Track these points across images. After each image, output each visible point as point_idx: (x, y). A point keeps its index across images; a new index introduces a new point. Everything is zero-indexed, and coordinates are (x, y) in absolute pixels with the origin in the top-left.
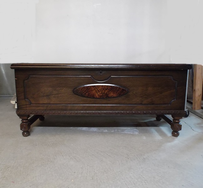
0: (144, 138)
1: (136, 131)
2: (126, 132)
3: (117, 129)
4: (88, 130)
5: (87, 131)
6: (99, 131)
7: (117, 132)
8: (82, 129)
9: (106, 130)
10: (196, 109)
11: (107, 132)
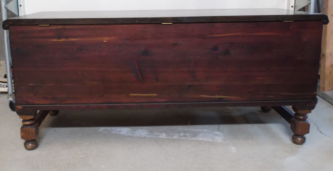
0: (233, 149)
1: (217, 135)
2: (199, 138)
3: (185, 132)
4: (131, 134)
5: (130, 137)
6: (151, 136)
7: (184, 138)
8: (120, 132)
9: (164, 135)
10: (326, 89)
11: (165, 139)
